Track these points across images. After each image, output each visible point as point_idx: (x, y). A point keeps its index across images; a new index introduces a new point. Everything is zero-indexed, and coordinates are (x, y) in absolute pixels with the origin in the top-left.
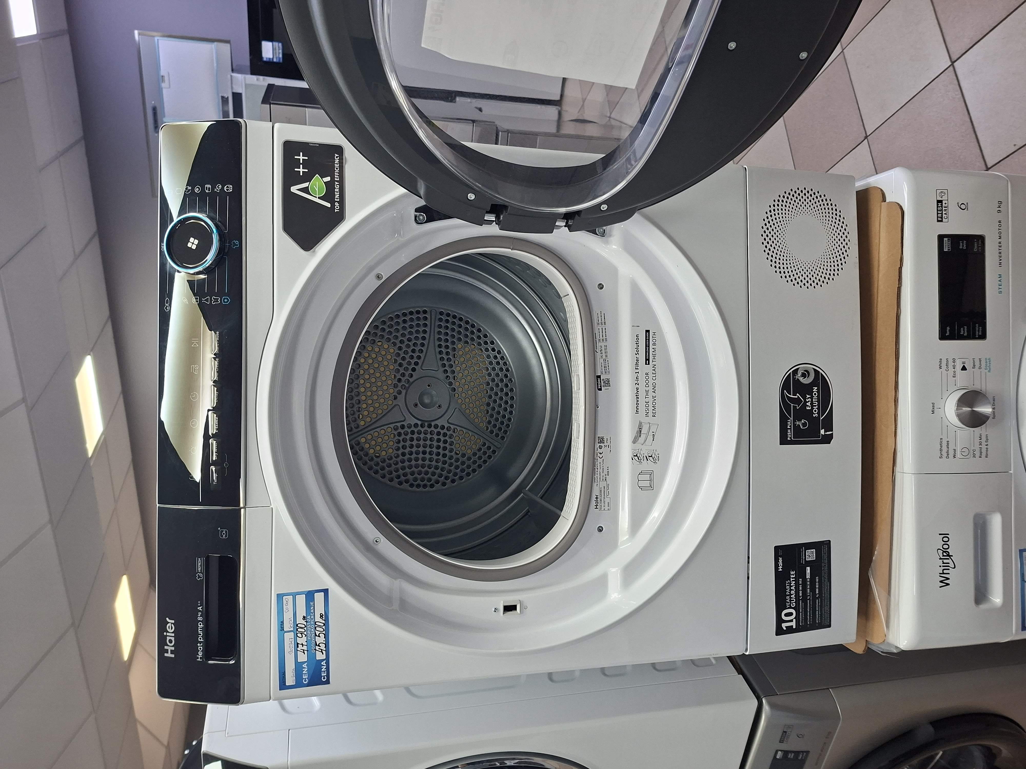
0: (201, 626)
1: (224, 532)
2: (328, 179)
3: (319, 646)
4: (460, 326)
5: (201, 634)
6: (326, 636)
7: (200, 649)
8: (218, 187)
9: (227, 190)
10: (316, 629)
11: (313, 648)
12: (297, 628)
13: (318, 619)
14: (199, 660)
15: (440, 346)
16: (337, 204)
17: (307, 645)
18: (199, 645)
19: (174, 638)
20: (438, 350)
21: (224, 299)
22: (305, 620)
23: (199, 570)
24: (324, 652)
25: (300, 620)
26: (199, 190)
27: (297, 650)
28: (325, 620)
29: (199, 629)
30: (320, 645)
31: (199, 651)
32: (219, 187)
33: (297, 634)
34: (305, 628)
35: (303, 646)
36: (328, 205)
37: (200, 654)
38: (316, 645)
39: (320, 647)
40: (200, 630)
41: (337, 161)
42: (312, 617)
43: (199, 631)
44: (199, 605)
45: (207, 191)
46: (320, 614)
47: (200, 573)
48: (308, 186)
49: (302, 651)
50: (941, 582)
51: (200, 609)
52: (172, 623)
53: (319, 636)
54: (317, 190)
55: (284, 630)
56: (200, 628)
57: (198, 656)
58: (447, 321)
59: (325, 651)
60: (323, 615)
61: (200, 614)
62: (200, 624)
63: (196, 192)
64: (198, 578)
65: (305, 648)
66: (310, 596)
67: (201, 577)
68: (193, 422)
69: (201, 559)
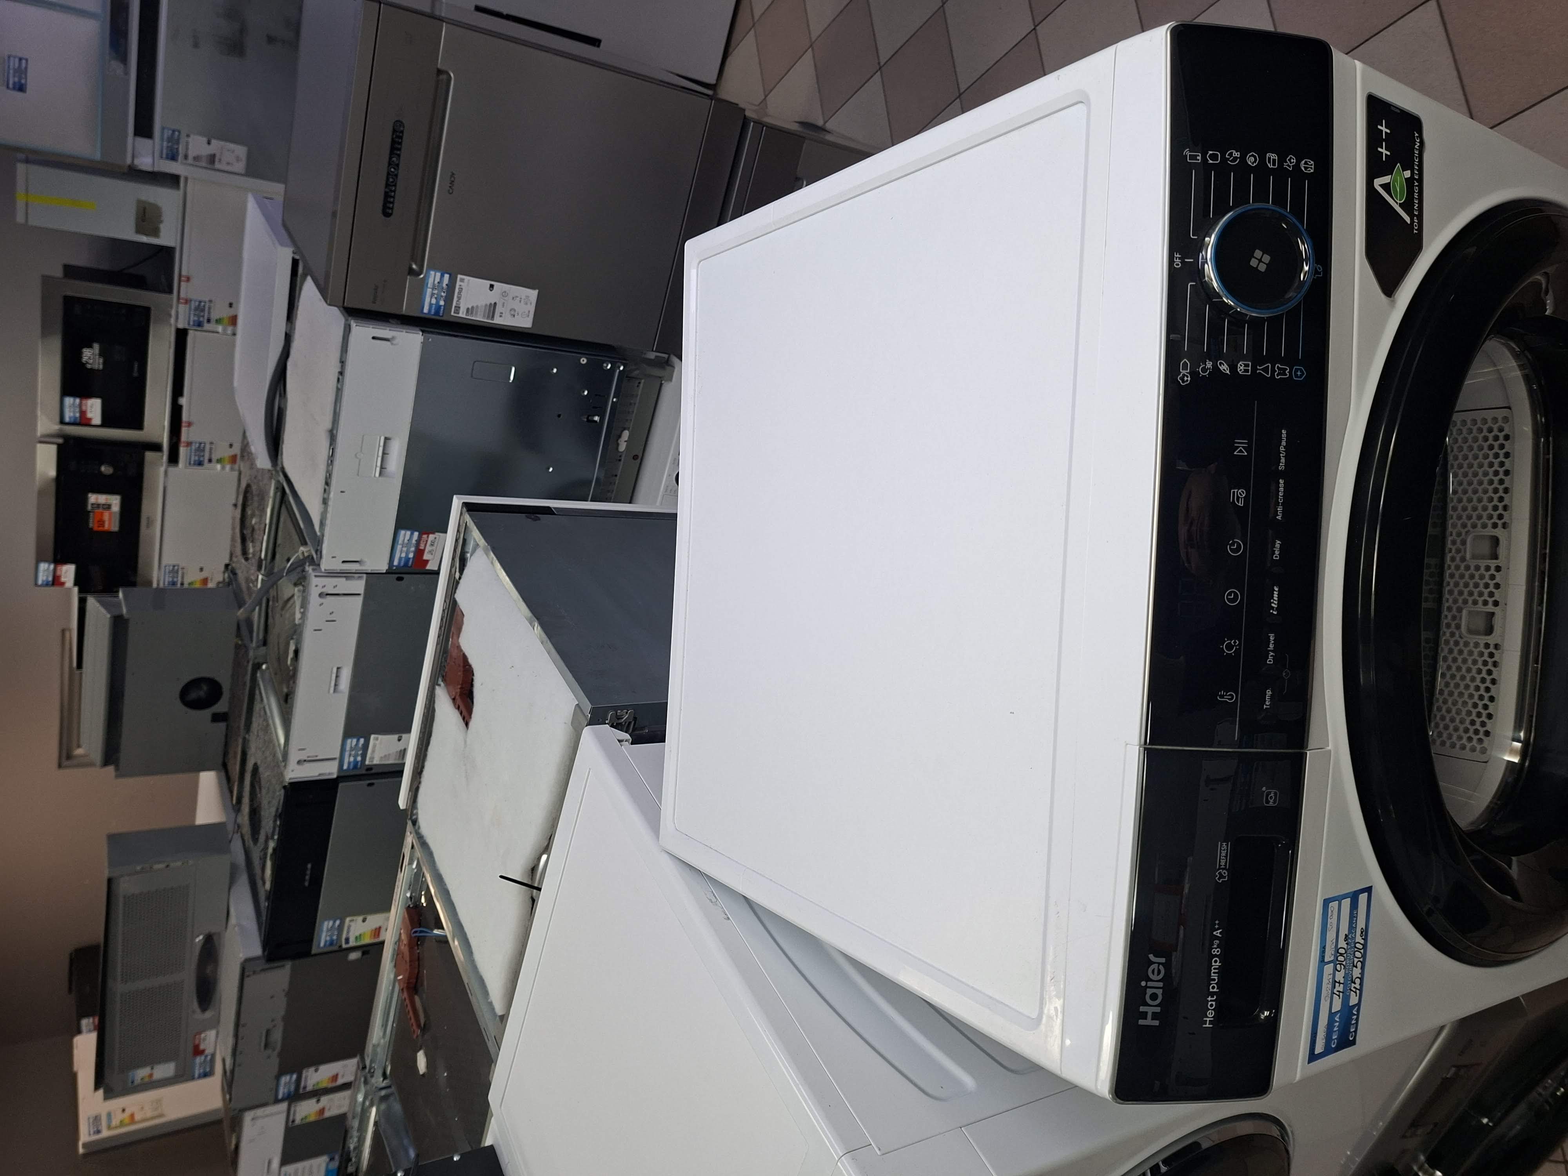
0: (1217, 964)
1: (1272, 795)
2: (1408, 174)
5: (1214, 980)
6: (1363, 966)
7: (1211, 1006)
9: (1306, 168)
10: (1355, 955)
11: (1349, 987)
12: (1338, 955)
13: (1358, 937)
14: (1207, 1025)
16: (1415, 220)
17: (1343, 984)
18: (1209, 999)
19: (1161, 990)
21: (1297, 370)
22: (1347, 942)
23: (1223, 863)
24: (1358, 992)
25: (1341, 942)
26: (1255, 161)
27: (1333, 993)
28: (1364, 939)
29: (1213, 971)
30: (1355, 980)
31: (1209, 1009)
32: (1292, 161)
33: (1336, 966)
34: (1345, 955)
35: (1339, 986)
36: (1408, 219)
37: (1211, 1014)
38: (1352, 981)
39: (1355, 983)
40: (1214, 973)
41: (1416, 145)
42: (1353, 935)
43: (1212, 975)
44: (1217, 927)
45: (1270, 166)
46: (1361, 929)
47: (1223, 869)
48: (1390, 181)
49: (1338, 994)
51: (1218, 935)
52: (1159, 964)
54: (1399, 191)
55: (1323, 961)
56: (1214, 969)
57: (1205, 1019)
60: (1364, 931)
61: (1217, 942)
62: (1216, 961)
63: (1250, 163)
64: (1219, 879)
65: (1341, 988)
66: (1355, 900)
67: (1225, 877)
68: (1230, 594)
69: (1227, 845)
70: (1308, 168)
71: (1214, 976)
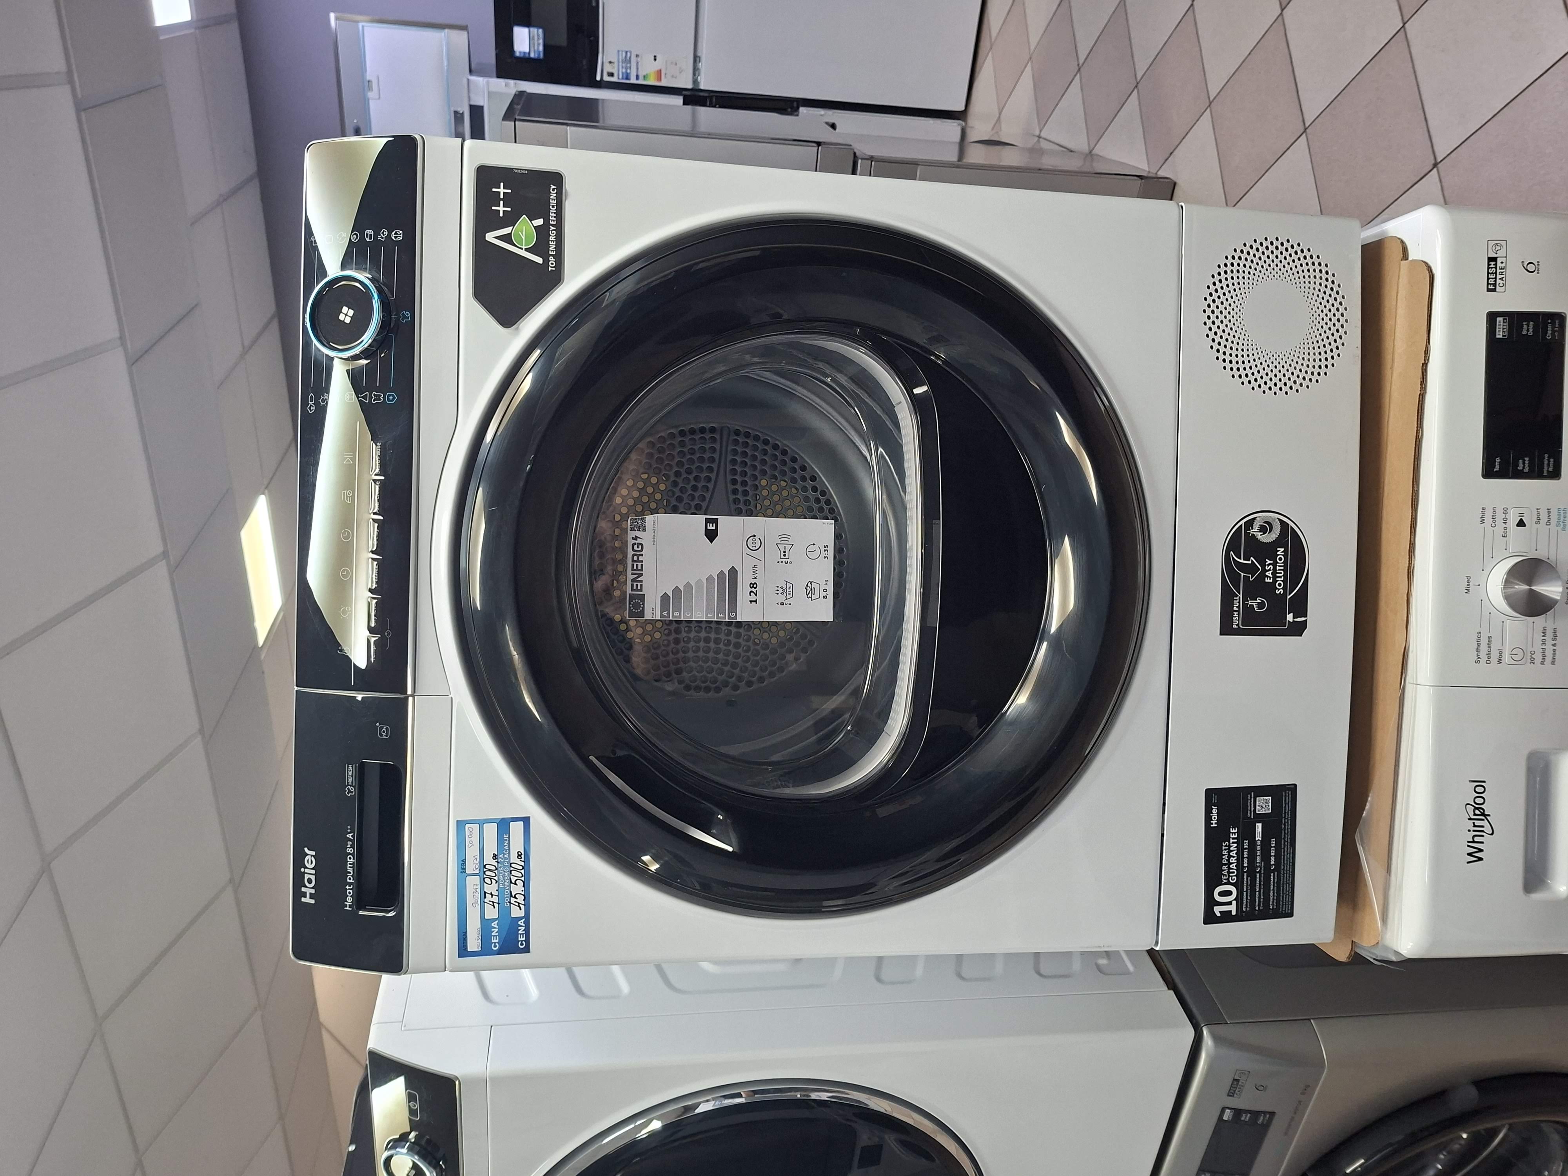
0: (352, 860)
1: (384, 729)
2: (539, 222)
3: (515, 897)
4: (765, 452)
5: (350, 873)
6: (526, 885)
7: (350, 893)
8: (383, 233)
9: (396, 237)
10: (511, 873)
11: (507, 900)
12: (485, 870)
13: (514, 858)
14: (348, 908)
15: (734, 482)
16: (551, 259)
17: (498, 896)
18: (347, 887)
19: (314, 876)
20: (731, 487)
21: (389, 395)
22: (496, 860)
23: (350, 782)
24: (522, 907)
25: (488, 860)
26: (357, 238)
27: (484, 902)
28: (524, 862)
29: (349, 865)
30: (517, 896)
31: (348, 896)
32: (385, 233)
33: (484, 878)
34: (496, 871)
35: (492, 897)
36: (539, 260)
37: (349, 900)
38: (511, 896)
39: (517, 899)
40: (350, 867)
41: (553, 195)
42: (506, 856)
43: (348, 868)
44: (349, 831)
45: (368, 240)
46: (518, 852)
47: (351, 786)
48: (510, 232)
49: (492, 903)
50: (1470, 854)
51: (351, 837)
52: (312, 856)
53: (515, 884)
54: (524, 238)
55: (465, 872)
56: (350, 864)
57: (346, 903)
58: (746, 444)
59: (525, 905)
60: (522, 854)
61: (350, 843)
62: (350, 858)
63: (353, 240)
64: (348, 793)
65: (495, 899)
66: (503, 825)
67: (352, 792)
68: (343, 571)
69: (352, 767)
70: (397, 237)
71: (350, 870)
